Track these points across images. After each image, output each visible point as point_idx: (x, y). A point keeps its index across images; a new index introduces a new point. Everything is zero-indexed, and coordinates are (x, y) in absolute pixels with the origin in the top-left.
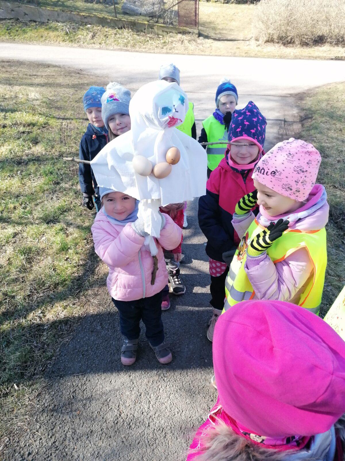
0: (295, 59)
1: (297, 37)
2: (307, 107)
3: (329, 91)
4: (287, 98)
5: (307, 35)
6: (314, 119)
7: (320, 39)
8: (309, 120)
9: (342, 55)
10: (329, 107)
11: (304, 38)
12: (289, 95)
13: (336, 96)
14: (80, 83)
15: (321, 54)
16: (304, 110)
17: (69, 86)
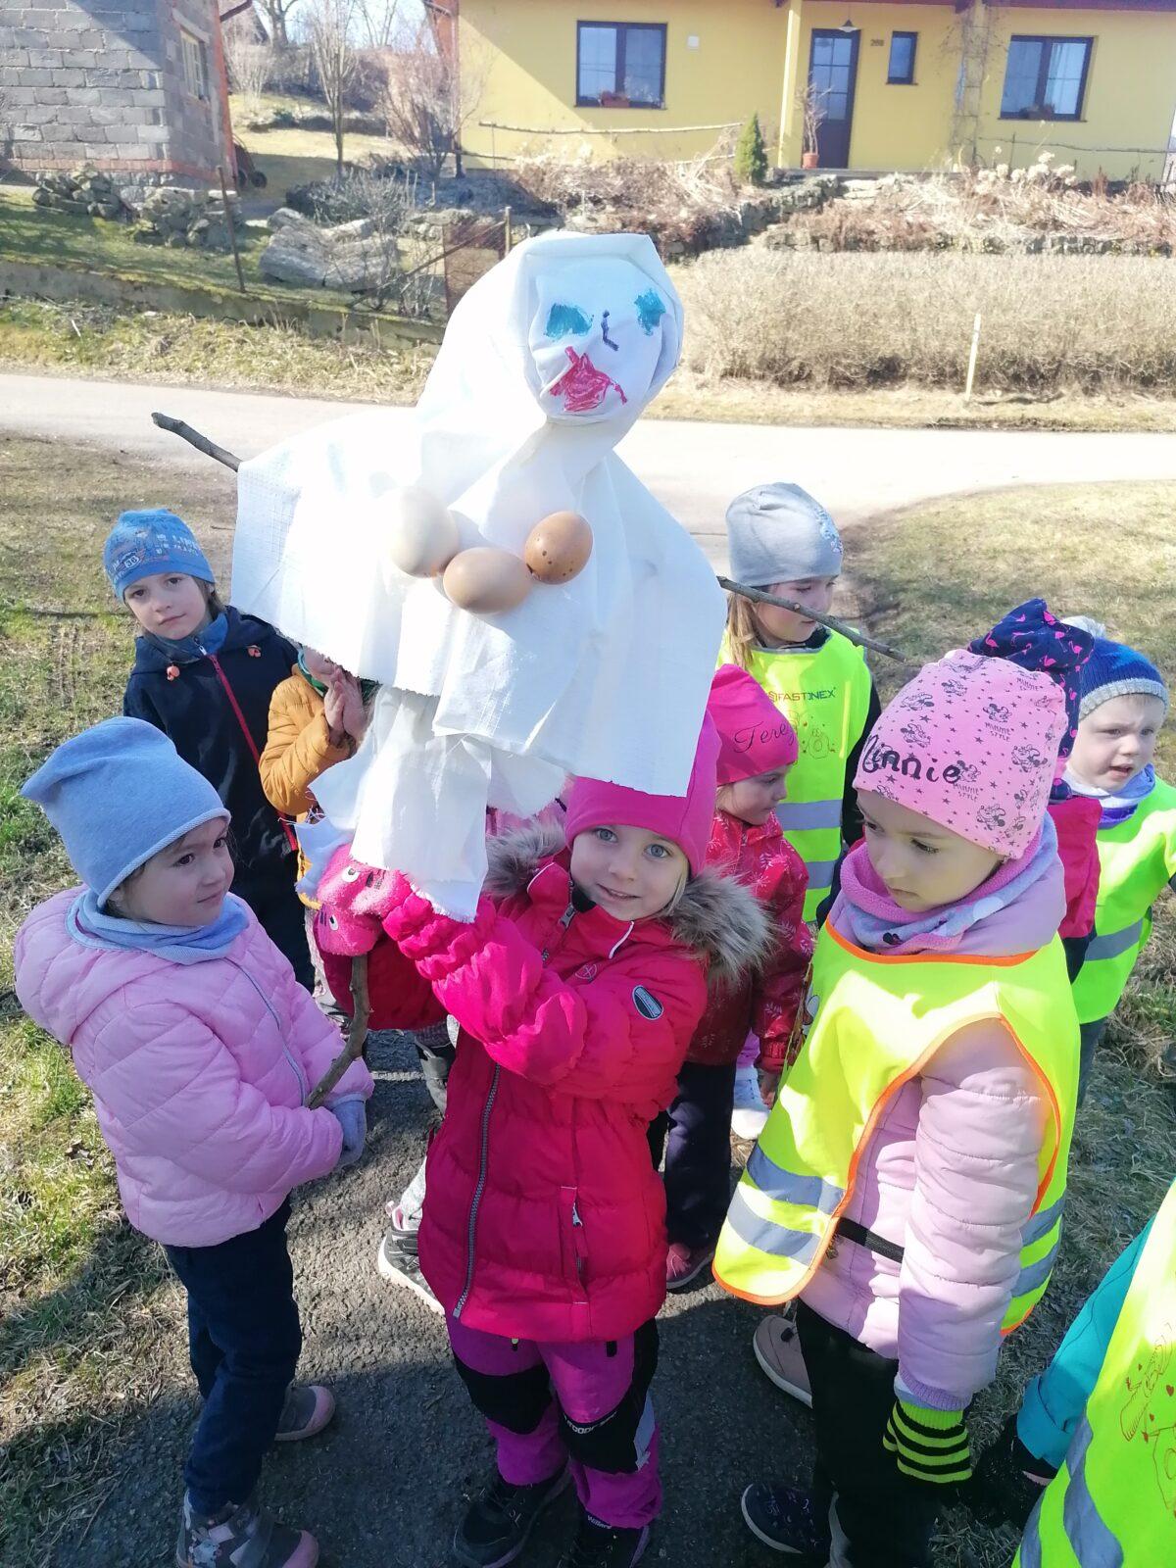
0: (819, 426)
1: (817, 362)
2: (875, 573)
3: (936, 522)
5: (848, 357)
6: (904, 609)
7: (887, 368)
8: (891, 612)
9: (957, 415)
10: (944, 571)
11: (838, 363)
13: (961, 537)
14: (122, 495)
15: (894, 412)
16: (868, 581)
17: (77, 506)
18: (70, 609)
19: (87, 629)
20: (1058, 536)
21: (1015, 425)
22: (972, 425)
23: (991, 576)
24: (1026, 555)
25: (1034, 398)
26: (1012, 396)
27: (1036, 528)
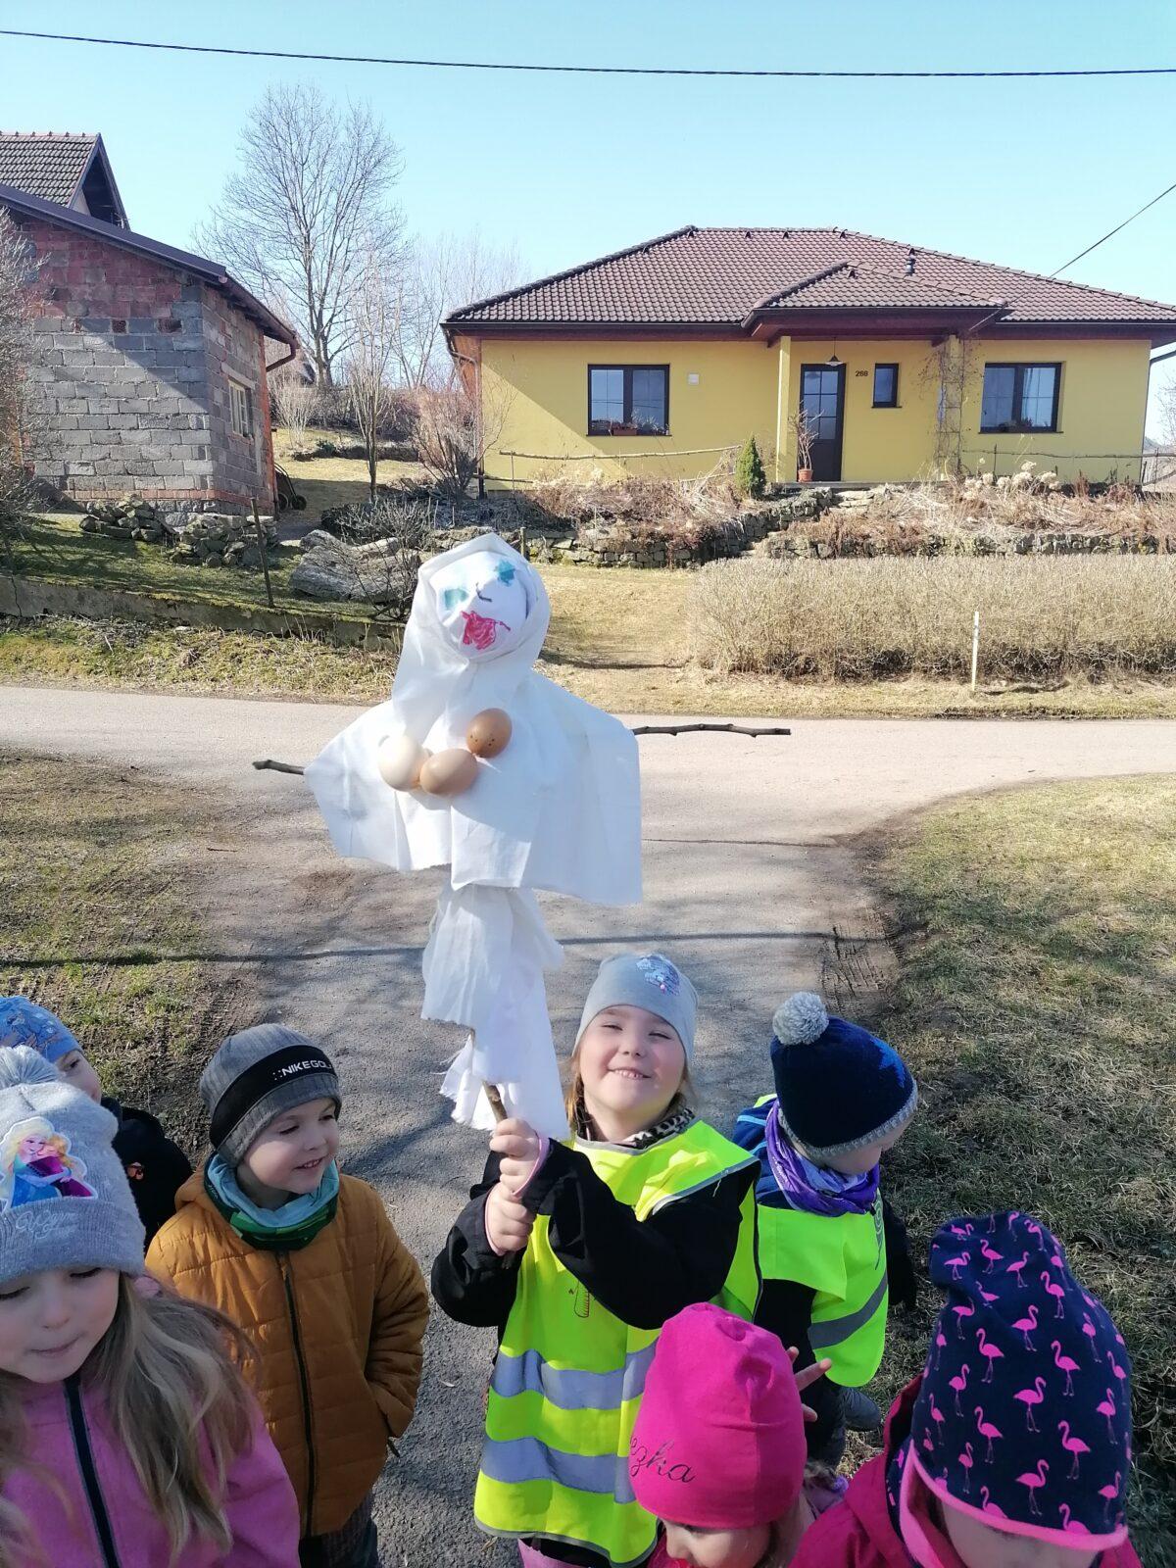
0: (829, 717)
1: (823, 657)
2: (899, 887)
3: (955, 824)
4: (828, 852)
5: (852, 652)
6: (933, 932)
7: (892, 661)
8: (920, 934)
9: (964, 705)
10: (971, 883)
11: (843, 658)
12: (832, 841)
13: (985, 843)
14: (122, 815)
15: (901, 704)
16: (892, 896)
17: (76, 830)
18: (37, 957)
19: (50, 981)
20: (1087, 841)
21: (1024, 714)
22: (980, 714)
23: (1022, 888)
24: (1056, 864)
25: (1040, 686)
26: (1017, 685)
27: (1063, 832)
